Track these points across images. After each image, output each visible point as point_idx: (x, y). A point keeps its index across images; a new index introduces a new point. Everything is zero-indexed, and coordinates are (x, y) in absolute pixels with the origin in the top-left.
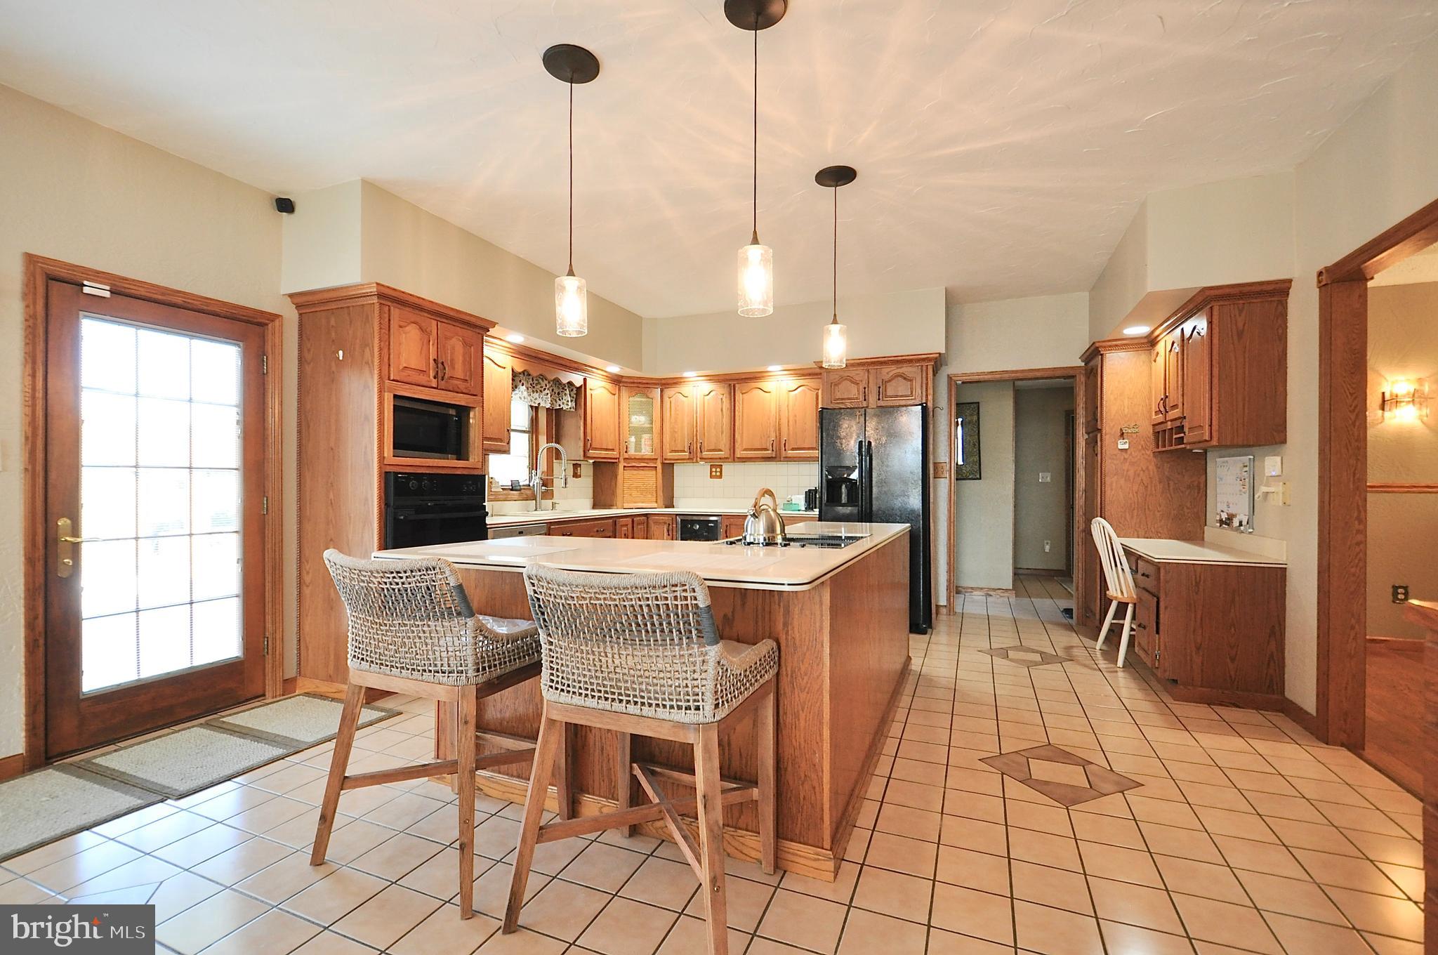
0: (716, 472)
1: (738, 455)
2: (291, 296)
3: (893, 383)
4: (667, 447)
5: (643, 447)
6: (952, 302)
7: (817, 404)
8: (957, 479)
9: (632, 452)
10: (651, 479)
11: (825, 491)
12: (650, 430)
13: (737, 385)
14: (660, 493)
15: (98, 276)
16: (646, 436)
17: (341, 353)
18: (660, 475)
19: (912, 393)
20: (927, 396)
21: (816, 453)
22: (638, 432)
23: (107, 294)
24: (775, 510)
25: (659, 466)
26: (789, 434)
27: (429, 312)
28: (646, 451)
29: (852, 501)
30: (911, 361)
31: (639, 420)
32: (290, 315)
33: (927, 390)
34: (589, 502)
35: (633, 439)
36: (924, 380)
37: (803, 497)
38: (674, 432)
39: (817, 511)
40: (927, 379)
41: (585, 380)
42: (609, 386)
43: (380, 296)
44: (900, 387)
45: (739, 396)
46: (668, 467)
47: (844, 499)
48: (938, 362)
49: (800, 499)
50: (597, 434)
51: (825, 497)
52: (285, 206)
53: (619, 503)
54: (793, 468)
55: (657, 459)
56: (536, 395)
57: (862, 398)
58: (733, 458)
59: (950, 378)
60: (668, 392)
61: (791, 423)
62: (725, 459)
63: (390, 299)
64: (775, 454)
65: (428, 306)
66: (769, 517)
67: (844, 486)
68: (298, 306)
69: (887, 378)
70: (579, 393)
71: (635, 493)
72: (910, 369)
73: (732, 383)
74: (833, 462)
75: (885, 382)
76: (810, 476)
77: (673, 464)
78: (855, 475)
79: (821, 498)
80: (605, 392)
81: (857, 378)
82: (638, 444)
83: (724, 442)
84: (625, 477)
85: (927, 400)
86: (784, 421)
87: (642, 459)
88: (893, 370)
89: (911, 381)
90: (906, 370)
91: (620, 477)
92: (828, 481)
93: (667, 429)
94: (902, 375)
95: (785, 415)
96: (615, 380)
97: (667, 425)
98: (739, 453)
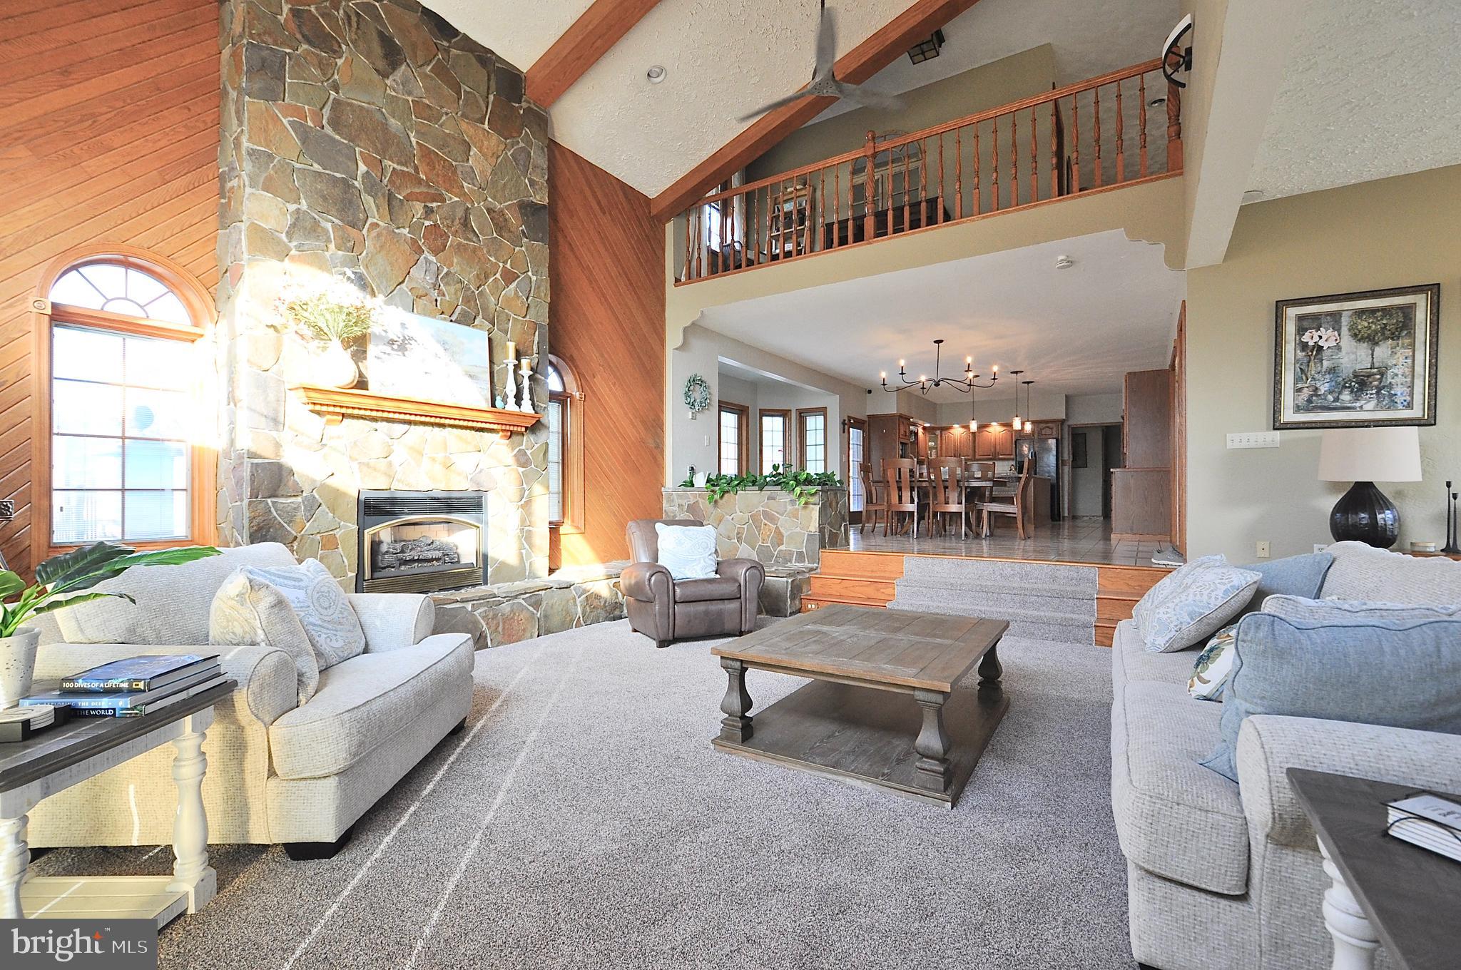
3: (1046, 430)
4: (944, 455)
5: (933, 455)
6: (1069, 400)
7: (1013, 438)
9: (929, 457)
12: (936, 448)
15: (853, 418)
16: (934, 451)
19: (1051, 434)
20: (1058, 435)
21: (1013, 456)
22: (931, 448)
23: (853, 422)
26: (999, 449)
28: (934, 457)
30: (1051, 421)
32: (867, 420)
33: (1058, 433)
35: (929, 452)
38: (947, 448)
40: (1058, 428)
42: (923, 431)
44: (1049, 431)
45: (977, 434)
48: (1062, 422)
50: (920, 450)
52: (870, 392)
58: (975, 459)
59: (1069, 426)
60: (944, 432)
61: (1001, 444)
62: (971, 460)
63: (901, 416)
64: (993, 456)
72: (1051, 424)
75: (1041, 429)
80: (921, 433)
81: (1034, 428)
82: (932, 453)
83: (971, 452)
85: (1058, 437)
86: (998, 447)
88: (1044, 425)
89: (1051, 429)
93: (944, 448)
94: (1048, 427)
95: (998, 441)
96: (924, 428)
97: (944, 446)
98: (977, 457)
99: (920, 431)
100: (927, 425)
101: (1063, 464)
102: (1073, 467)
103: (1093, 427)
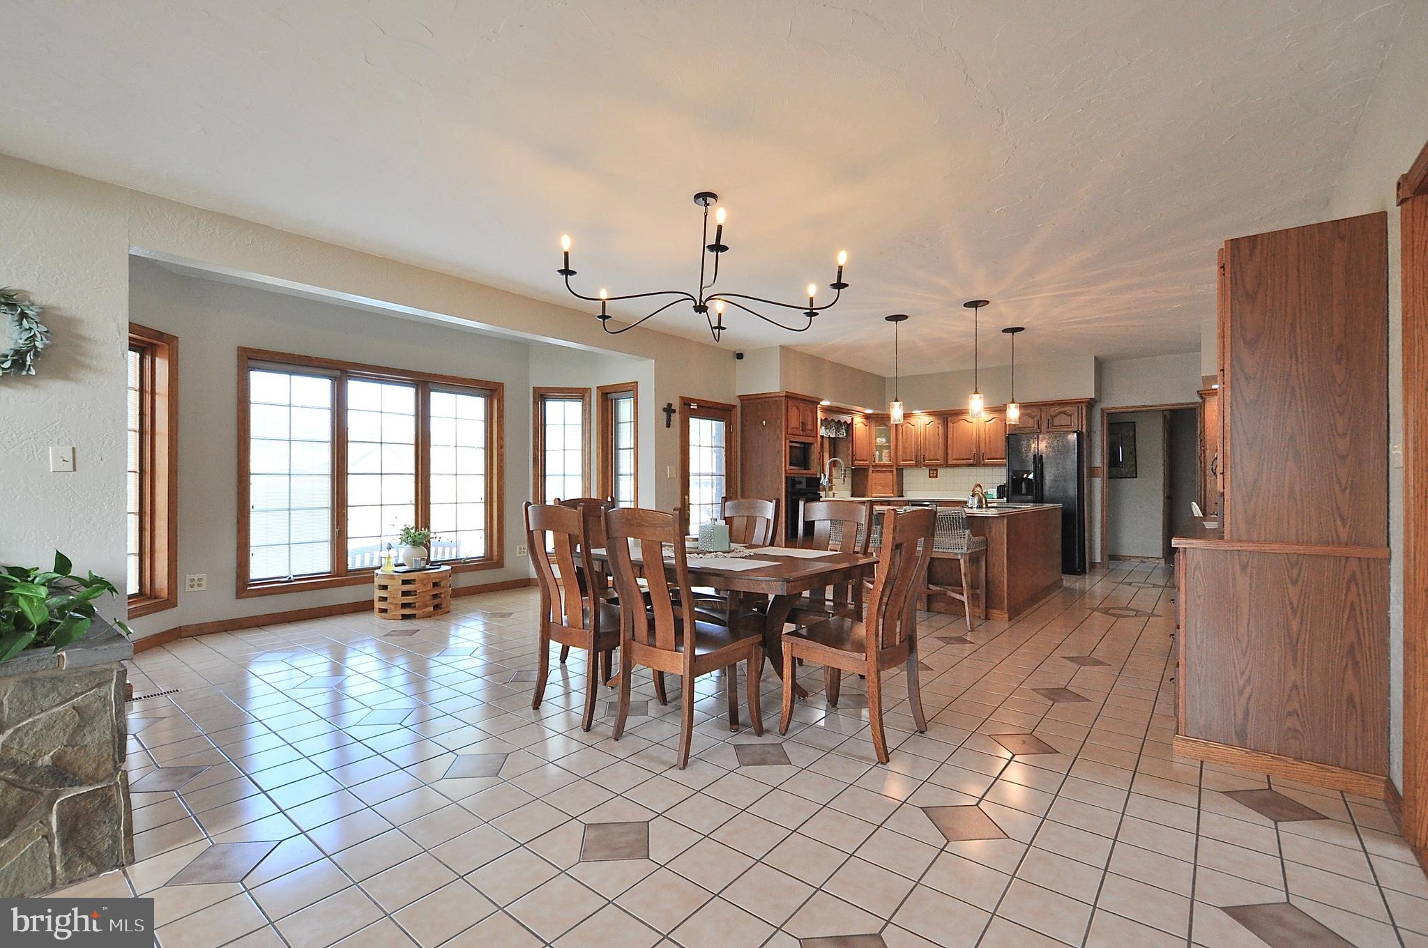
0: (933, 473)
1: (950, 463)
2: (739, 396)
3: (1058, 417)
4: (900, 457)
5: (883, 457)
6: (1100, 364)
7: (1006, 431)
8: (1109, 478)
9: (877, 461)
10: (889, 478)
11: (1010, 486)
12: (889, 447)
13: (949, 419)
14: (895, 488)
15: (694, 401)
16: (886, 451)
17: (764, 422)
18: (895, 477)
19: (1071, 423)
20: (1082, 426)
21: (1006, 461)
22: (880, 448)
23: (696, 407)
24: (982, 493)
25: (895, 470)
26: (985, 450)
27: (801, 399)
28: (885, 461)
29: (1029, 492)
30: (1071, 403)
31: (881, 441)
32: (738, 403)
33: (1082, 422)
34: (849, 493)
35: (877, 453)
36: (1080, 415)
37: (995, 490)
38: (904, 448)
39: (1005, 499)
40: (1082, 414)
41: (852, 419)
42: (864, 421)
43: (786, 396)
44: (1064, 420)
45: (950, 425)
46: (900, 470)
47: (1024, 491)
48: (1091, 404)
49: (994, 491)
50: (858, 451)
51: (1010, 490)
52: (740, 356)
53: (869, 494)
54: (988, 471)
55: (892, 466)
56: (828, 431)
57: (1036, 427)
58: (946, 465)
59: (1102, 410)
61: (987, 441)
62: (941, 466)
63: (790, 397)
64: (976, 460)
65: (801, 397)
66: (979, 496)
67: (1023, 483)
68: (741, 400)
69: (1053, 414)
70: (849, 427)
71: (879, 488)
72: (1069, 408)
73: (945, 416)
74: (1017, 468)
75: (1053, 417)
76: (999, 477)
77: (903, 469)
78: (1031, 476)
79: (1008, 490)
80: (861, 424)
81: (1034, 414)
82: (881, 455)
83: (940, 455)
84: (873, 477)
85: (1082, 428)
86: (982, 445)
87: (884, 466)
88: (1057, 409)
89: (1070, 415)
90: (1068, 409)
91: (870, 478)
92: (1013, 479)
93: (900, 447)
94: (1064, 413)
95: (983, 437)
96: (867, 417)
97: (900, 444)
98: (950, 462)
99: (858, 422)
100: (869, 411)
101: (1093, 472)
102: (1110, 477)
103: (1148, 412)
